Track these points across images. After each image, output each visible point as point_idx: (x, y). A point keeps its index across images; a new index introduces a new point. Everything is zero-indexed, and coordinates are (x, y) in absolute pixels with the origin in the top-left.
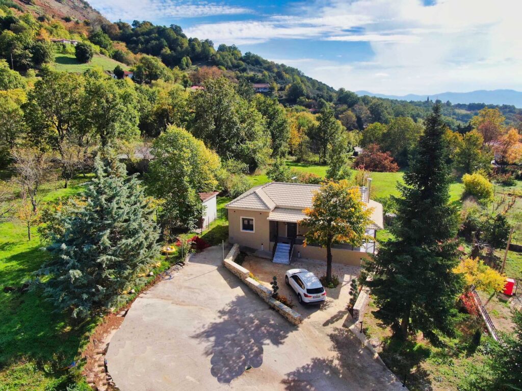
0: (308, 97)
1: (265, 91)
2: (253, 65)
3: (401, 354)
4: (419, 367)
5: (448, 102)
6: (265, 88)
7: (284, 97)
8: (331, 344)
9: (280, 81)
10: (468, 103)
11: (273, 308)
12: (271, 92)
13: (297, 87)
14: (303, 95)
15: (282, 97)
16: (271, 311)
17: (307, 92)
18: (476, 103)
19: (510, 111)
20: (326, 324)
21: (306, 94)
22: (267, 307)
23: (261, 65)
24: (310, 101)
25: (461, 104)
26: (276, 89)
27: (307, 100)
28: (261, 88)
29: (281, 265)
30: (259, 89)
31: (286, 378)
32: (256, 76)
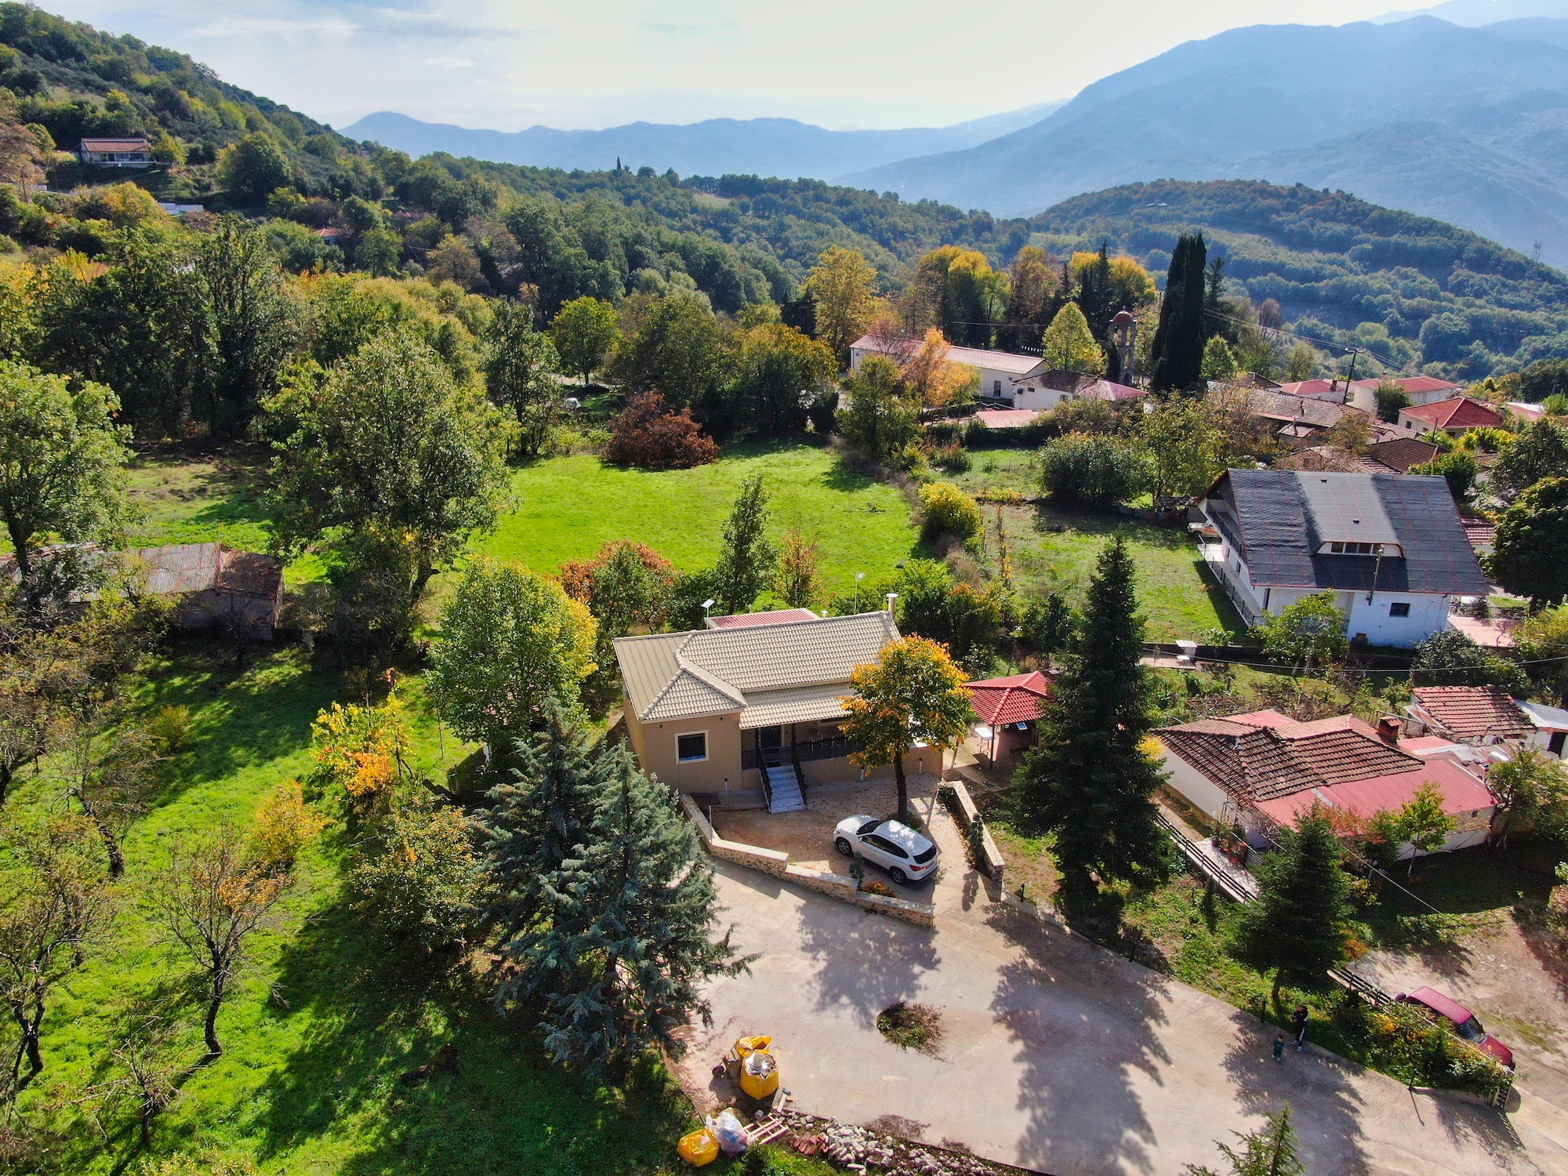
0: (302, 189)
1: (137, 164)
2: (50, 58)
3: (1092, 916)
4: (1124, 925)
5: (670, 172)
6: (136, 156)
7: (216, 190)
8: (1000, 938)
9: (178, 127)
10: (718, 176)
11: (872, 910)
12: (164, 169)
13: (258, 154)
14: (283, 182)
15: (208, 188)
16: (873, 917)
17: (295, 170)
18: (738, 174)
19: (818, 198)
20: (966, 906)
21: (291, 178)
22: (862, 913)
23: (80, 58)
24: (312, 200)
25: (702, 176)
26: (181, 157)
27: (302, 199)
28: (122, 156)
29: (792, 816)
30: (111, 157)
31: (993, 1013)
32: (89, 108)
